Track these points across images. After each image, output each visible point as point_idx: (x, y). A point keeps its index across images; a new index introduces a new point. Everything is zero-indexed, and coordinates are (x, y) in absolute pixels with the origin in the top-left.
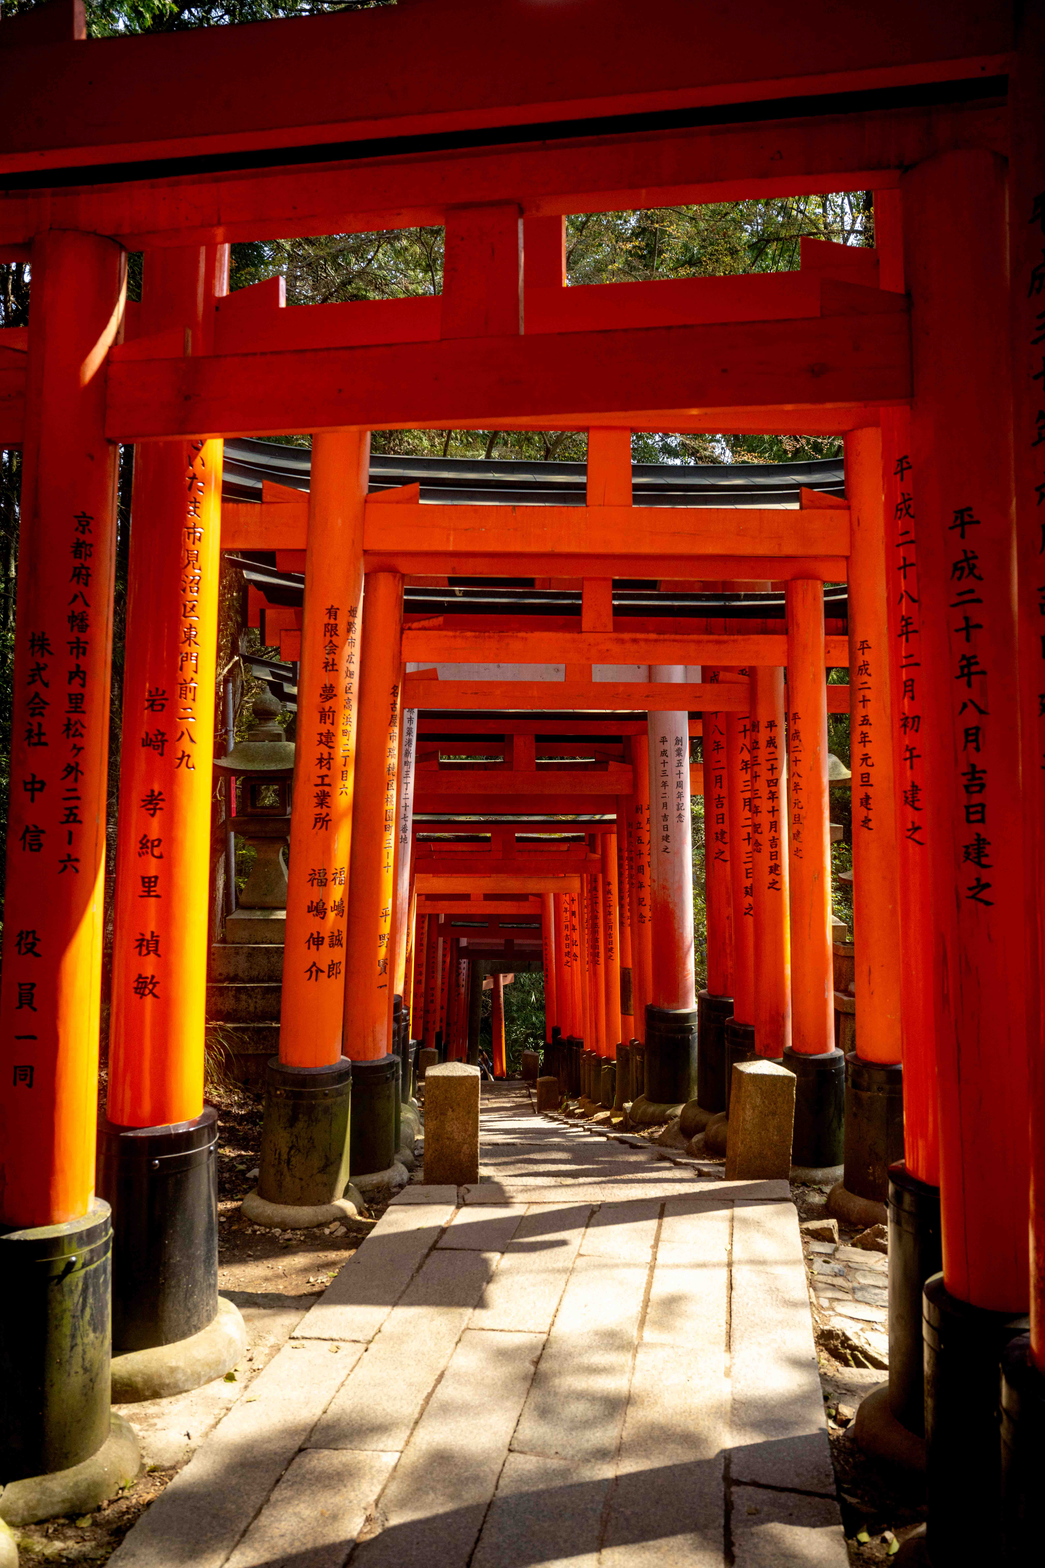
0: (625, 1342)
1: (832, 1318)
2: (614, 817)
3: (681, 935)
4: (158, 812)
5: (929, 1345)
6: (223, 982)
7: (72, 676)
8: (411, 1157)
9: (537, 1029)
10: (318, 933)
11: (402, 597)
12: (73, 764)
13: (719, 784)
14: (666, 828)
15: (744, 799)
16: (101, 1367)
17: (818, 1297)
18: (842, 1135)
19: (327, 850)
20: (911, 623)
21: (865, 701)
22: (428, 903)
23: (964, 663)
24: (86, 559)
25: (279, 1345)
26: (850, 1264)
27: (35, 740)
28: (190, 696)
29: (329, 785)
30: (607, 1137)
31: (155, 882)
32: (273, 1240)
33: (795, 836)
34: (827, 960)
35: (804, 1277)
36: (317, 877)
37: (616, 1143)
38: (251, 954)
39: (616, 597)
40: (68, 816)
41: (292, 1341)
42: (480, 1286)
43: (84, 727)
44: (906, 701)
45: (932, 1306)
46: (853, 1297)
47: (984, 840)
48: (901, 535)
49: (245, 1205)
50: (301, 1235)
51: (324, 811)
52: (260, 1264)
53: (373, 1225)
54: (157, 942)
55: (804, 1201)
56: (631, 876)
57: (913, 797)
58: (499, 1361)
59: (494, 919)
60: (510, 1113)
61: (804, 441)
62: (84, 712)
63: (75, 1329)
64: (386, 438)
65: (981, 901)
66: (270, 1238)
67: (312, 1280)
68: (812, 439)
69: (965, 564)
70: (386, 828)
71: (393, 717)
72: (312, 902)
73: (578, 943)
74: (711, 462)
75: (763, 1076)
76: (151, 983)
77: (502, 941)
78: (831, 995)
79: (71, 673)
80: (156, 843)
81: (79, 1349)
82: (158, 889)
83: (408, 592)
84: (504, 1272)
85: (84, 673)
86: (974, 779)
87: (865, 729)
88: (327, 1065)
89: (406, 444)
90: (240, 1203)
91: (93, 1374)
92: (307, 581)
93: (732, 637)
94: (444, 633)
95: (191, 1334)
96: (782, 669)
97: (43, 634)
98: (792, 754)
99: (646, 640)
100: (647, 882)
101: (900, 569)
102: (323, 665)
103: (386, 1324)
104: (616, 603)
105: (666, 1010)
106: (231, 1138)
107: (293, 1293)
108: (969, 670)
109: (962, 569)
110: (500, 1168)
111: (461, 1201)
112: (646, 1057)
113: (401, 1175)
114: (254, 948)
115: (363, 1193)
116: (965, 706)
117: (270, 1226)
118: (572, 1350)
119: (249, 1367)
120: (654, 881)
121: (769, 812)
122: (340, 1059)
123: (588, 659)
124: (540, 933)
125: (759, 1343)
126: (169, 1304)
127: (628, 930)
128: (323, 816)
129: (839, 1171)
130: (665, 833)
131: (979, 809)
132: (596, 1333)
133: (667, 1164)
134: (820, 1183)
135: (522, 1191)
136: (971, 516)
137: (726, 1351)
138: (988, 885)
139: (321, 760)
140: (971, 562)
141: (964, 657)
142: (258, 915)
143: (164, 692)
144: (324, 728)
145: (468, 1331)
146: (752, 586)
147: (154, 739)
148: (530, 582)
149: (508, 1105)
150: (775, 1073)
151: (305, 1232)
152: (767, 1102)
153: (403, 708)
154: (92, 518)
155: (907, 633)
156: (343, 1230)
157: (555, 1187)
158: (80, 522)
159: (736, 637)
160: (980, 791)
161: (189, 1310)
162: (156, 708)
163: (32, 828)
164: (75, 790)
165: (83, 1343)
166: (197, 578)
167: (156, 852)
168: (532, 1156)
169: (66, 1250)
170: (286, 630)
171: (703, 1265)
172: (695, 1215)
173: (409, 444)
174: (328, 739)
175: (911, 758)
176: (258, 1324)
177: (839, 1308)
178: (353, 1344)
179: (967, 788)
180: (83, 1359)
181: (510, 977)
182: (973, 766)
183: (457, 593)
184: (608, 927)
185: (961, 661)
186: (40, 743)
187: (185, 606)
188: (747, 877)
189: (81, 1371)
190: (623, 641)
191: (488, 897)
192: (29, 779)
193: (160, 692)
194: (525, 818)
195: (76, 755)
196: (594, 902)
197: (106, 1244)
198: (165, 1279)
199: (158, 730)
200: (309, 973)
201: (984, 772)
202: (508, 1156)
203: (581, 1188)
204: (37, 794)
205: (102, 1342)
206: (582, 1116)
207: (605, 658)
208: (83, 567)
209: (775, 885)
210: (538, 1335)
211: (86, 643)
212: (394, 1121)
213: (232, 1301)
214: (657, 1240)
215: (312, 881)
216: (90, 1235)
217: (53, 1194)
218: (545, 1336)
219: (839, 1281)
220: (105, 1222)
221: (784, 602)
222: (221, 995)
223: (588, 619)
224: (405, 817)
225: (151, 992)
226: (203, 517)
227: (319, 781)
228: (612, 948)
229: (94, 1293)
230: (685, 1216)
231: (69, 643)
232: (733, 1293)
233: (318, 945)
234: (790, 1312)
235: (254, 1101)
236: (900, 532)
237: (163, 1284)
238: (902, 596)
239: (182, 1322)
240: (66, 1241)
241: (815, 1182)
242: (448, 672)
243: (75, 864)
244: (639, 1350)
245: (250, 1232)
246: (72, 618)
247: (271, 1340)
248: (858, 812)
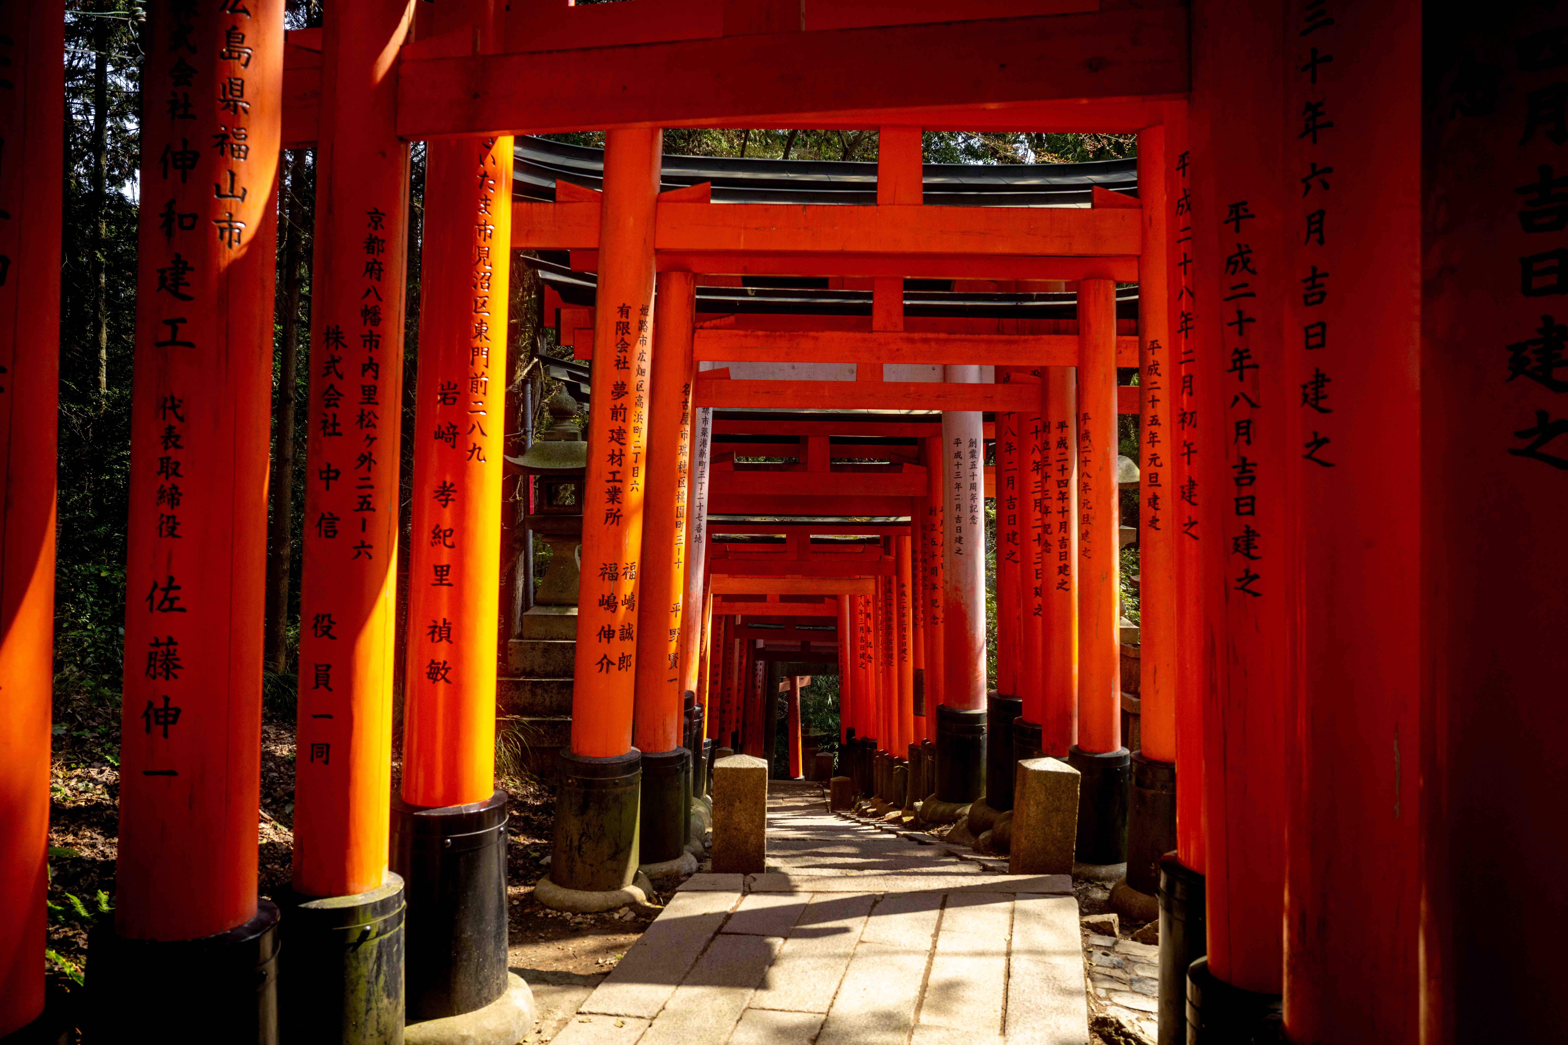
0: (902, 1024)
1: (1108, 1008)
2: (908, 519)
3: (973, 638)
4: (450, 503)
5: (1191, 1025)
6: (519, 677)
7: (365, 368)
8: (701, 849)
9: (833, 731)
10: (609, 626)
11: (694, 296)
12: (367, 455)
13: (1010, 486)
14: (959, 530)
15: (1035, 500)
16: (395, 1031)
17: (1095, 988)
18: (1126, 833)
19: (618, 546)
20: (1191, 319)
21: (1154, 401)
22: (725, 604)
23: (1237, 356)
24: (378, 255)
25: (566, 1019)
26: (1129, 957)
27: (330, 430)
28: (481, 390)
29: (621, 481)
30: (897, 834)
31: (447, 571)
32: (564, 923)
33: (1084, 536)
34: (1115, 659)
35: (1082, 968)
36: (608, 571)
37: (905, 840)
38: (548, 649)
39: (906, 297)
40: (362, 504)
41: (579, 1016)
42: (763, 969)
43: (377, 418)
44: (1185, 396)
45: (1194, 987)
46: (1131, 988)
47: (1253, 532)
48: (1183, 230)
49: (538, 890)
50: (591, 919)
51: (615, 506)
52: (551, 945)
53: (661, 910)
54: (449, 629)
55: (1087, 897)
56: (924, 578)
57: (1190, 492)
58: (778, 1038)
59: (790, 621)
60: (803, 812)
61: (1105, 142)
62: (377, 404)
63: (370, 994)
64: (685, 139)
65: (1249, 591)
66: (560, 921)
67: (601, 961)
68: (1113, 139)
69: (1239, 258)
70: (678, 525)
71: (684, 415)
72: (603, 596)
73: (873, 644)
74: (1011, 162)
75: (1047, 774)
76: (443, 668)
77: (799, 644)
78: (1117, 695)
79: (364, 365)
80: (448, 533)
81: (374, 1013)
82: (450, 578)
83: (700, 292)
84: (786, 957)
85: (377, 365)
86: (1244, 471)
87: (1154, 429)
88: (617, 755)
89: (704, 146)
90: (533, 888)
91: (388, 1037)
92: (600, 279)
93: (1023, 337)
94: (736, 332)
95: (482, 1006)
96: (1074, 369)
97: (338, 327)
98: (1081, 454)
99: (937, 341)
100: (940, 584)
101: (1180, 265)
102: (615, 363)
103: (670, 1001)
104: (908, 303)
105: (957, 710)
106: (525, 826)
107: (582, 973)
108: (1241, 363)
109: (1236, 263)
110: (787, 860)
111: (747, 889)
112: (937, 756)
113: (690, 864)
114: (550, 644)
115: (652, 881)
116: (1236, 399)
117: (561, 909)
118: (850, 1030)
119: (537, 1039)
120: (947, 582)
121: (1059, 512)
122: (630, 750)
123: (878, 358)
124: (836, 636)
125: (1034, 1028)
126: (461, 978)
127: (921, 631)
128: (614, 512)
129: (1122, 868)
130: (958, 535)
131: (1249, 501)
132: (874, 1015)
133: (954, 860)
134: (1103, 879)
135: (807, 881)
136: (1246, 210)
137: (1000, 1034)
138: (1256, 577)
139: (612, 456)
140: (1245, 256)
141: (1236, 351)
142: (554, 611)
143: (456, 386)
144: (616, 425)
145: (749, 1011)
146: (1045, 286)
147: (446, 432)
148: (823, 282)
149: (802, 804)
150: (1059, 770)
151: (596, 916)
152: (1051, 799)
153: (695, 406)
154: (384, 214)
155: (1187, 329)
156: (632, 915)
157: (839, 877)
158: (372, 218)
159: (1026, 337)
160: (1250, 484)
161: (480, 983)
162: (447, 401)
163: (327, 516)
164: (369, 479)
165: (378, 1008)
166: (488, 274)
167: (448, 541)
168: (820, 850)
169: (361, 919)
170: (580, 329)
171: (982, 954)
172: (977, 907)
173: (708, 146)
174: (619, 436)
175: (1189, 453)
176: (547, 999)
177: (1116, 998)
178: (637, 1020)
179: (1237, 480)
180: (378, 1023)
181: (807, 680)
182: (1244, 459)
183: (750, 292)
184: (902, 628)
185: (1233, 355)
186: (334, 433)
187: (476, 302)
188: (1037, 578)
189: (376, 1034)
190: (911, 341)
191: (784, 598)
192: (325, 468)
193: (452, 386)
194: (820, 520)
195: (370, 445)
196: (888, 604)
197: (400, 914)
198: (458, 953)
199: (450, 423)
200: (600, 665)
201: (1254, 464)
202: (796, 849)
203: (865, 879)
204: (332, 482)
205: (396, 1007)
206: (874, 815)
207: (896, 357)
208: (375, 262)
209: (1064, 586)
210: (817, 1015)
211: (379, 336)
212: (683, 811)
213: (522, 977)
214: (938, 929)
215: (603, 575)
216: (384, 906)
217: (349, 867)
218: (824, 1017)
219: (1117, 973)
220: (398, 895)
221: (1075, 302)
222: (518, 689)
223: (878, 319)
224: (700, 517)
225: (443, 677)
226: (494, 213)
227: (610, 477)
228: (905, 650)
229: (388, 961)
230: (966, 907)
231: (362, 336)
232: (1011, 981)
233: (609, 638)
234: (1066, 1000)
235: (549, 793)
236: (1181, 228)
237: (455, 957)
238: (1182, 292)
239: (474, 994)
240: (361, 911)
241: (1098, 879)
242: (740, 371)
243: (368, 550)
244: (915, 1031)
245: (542, 915)
246: (366, 312)
247: (560, 1015)
248: (1146, 512)
